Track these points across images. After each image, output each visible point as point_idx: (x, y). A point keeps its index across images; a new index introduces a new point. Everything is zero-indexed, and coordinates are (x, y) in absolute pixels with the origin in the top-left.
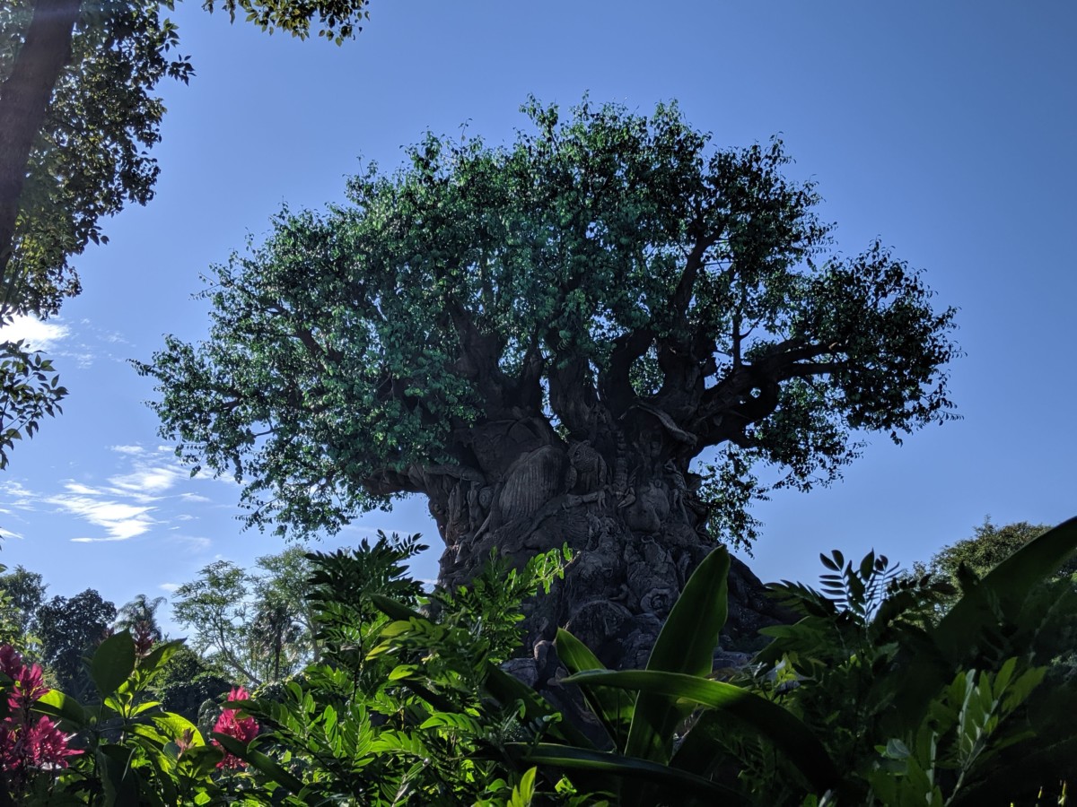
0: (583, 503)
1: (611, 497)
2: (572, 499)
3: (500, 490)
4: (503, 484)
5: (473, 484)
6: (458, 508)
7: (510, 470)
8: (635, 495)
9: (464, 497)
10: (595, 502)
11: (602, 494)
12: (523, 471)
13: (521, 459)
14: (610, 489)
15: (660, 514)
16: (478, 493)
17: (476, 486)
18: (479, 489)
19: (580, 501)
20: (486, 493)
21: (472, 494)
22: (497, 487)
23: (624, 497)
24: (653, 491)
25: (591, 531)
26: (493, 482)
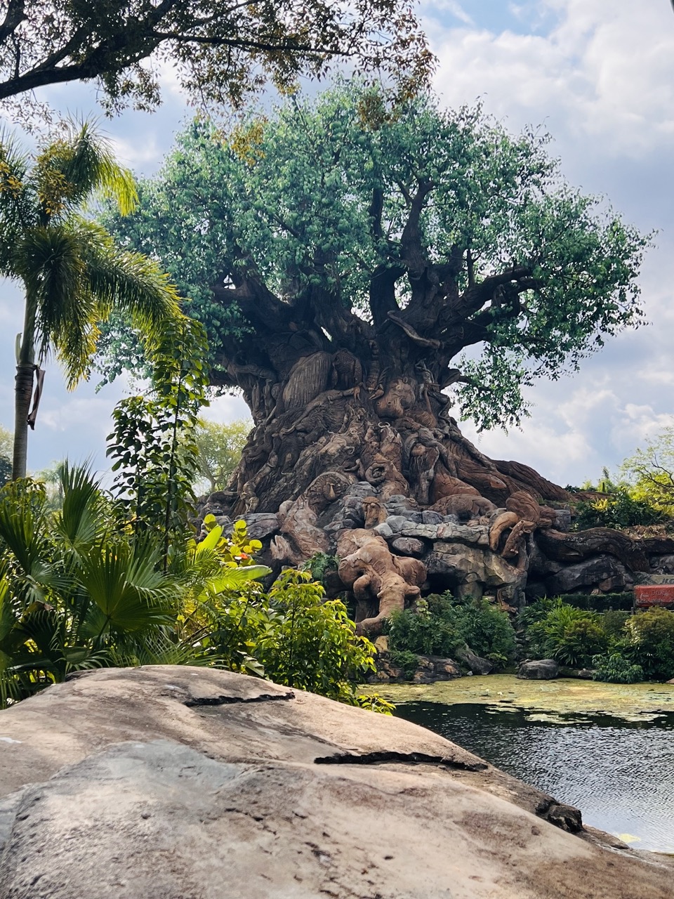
0: (344, 397)
1: (364, 392)
2: (333, 394)
3: (284, 386)
4: (287, 382)
5: (268, 381)
6: (257, 399)
7: (292, 370)
8: (385, 390)
9: (261, 391)
10: (352, 396)
11: (357, 390)
12: (300, 372)
13: (299, 363)
14: (364, 386)
15: (403, 403)
16: (271, 388)
17: (269, 383)
18: (272, 384)
19: (341, 395)
20: (276, 388)
21: (267, 388)
22: (283, 384)
23: (374, 391)
24: (400, 386)
25: (345, 418)
26: (281, 380)
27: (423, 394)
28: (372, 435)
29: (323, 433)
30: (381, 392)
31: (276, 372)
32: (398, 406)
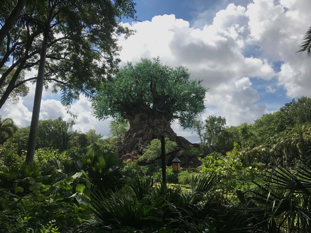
0: (144, 122)
1: (148, 122)
2: (143, 122)
8: (153, 121)
11: (147, 121)
13: (137, 115)
15: (157, 124)
21: (131, 120)
23: (150, 121)
24: (156, 120)
25: (144, 127)
26: (134, 119)
27: (162, 122)
28: (148, 131)
29: (139, 130)
30: (151, 121)
31: (133, 117)
32: (155, 125)
